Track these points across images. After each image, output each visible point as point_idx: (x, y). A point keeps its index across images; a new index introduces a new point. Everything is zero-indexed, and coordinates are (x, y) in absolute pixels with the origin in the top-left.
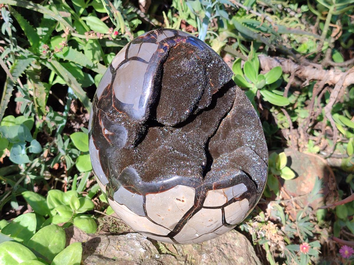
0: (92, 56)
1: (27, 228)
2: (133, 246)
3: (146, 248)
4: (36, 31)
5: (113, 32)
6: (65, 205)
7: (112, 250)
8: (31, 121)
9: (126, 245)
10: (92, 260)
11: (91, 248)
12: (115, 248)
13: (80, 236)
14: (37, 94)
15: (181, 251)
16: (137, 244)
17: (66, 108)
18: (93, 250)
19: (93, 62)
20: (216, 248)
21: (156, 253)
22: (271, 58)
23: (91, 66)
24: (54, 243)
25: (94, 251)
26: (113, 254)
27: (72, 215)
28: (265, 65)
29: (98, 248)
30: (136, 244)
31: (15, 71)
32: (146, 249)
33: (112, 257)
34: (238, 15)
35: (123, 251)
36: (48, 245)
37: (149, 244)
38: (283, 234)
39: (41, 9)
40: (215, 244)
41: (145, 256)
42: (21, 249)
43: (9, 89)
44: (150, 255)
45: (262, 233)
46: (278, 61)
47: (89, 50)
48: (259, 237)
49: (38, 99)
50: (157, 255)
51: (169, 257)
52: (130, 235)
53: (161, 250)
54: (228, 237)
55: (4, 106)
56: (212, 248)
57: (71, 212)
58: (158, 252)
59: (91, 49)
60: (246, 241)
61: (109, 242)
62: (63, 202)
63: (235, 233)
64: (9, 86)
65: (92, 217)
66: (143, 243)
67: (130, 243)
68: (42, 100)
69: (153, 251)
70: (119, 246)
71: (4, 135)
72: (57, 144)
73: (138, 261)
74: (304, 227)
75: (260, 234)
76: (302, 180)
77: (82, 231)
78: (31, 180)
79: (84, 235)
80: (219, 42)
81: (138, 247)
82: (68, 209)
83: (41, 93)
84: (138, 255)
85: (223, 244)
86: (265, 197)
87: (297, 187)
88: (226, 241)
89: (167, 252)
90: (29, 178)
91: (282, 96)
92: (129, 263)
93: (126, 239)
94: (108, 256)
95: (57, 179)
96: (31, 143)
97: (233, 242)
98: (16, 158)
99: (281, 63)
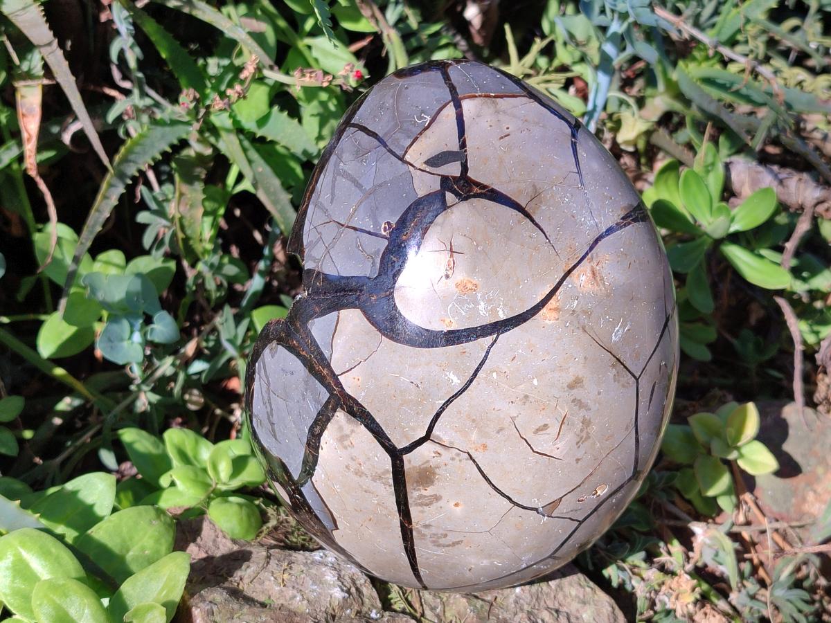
0: (317, 130)
1: (92, 506)
2: (318, 581)
3: (349, 589)
4: (206, 66)
5: (351, 72)
6: (198, 466)
7: (267, 583)
8: (168, 269)
9: (303, 576)
10: (211, 598)
11: (223, 572)
12: (275, 578)
13: (214, 541)
14: (182, 209)
15: (438, 610)
16: (330, 577)
17: (266, 252)
18: (225, 576)
19: (317, 143)
20: (525, 615)
21: (373, 605)
22: (761, 169)
23: (312, 154)
24: (143, 549)
25: (226, 580)
26: (266, 592)
27: (207, 490)
28: (743, 184)
29: (238, 574)
30: (327, 577)
31: (138, 149)
32: (348, 592)
33: (262, 598)
34: (694, 59)
35: (291, 588)
36: (128, 551)
37: (362, 581)
38: (731, 612)
39: (199, 9)
40: (526, 607)
41: (342, 608)
42: (53, 550)
43: (113, 189)
44: (356, 607)
45: (666, 599)
46: (776, 176)
47: (313, 115)
48: (658, 607)
49: (184, 220)
50: (374, 611)
51: (404, 619)
52: (321, 554)
53: (392, 601)
54: (565, 596)
55: (94, 226)
56: (515, 614)
57: (206, 485)
58: (380, 605)
59: (318, 114)
60: (613, 613)
61: (268, 563)
62: (195, 458)
63: (588, 589)
64: (116, 181)
65: (257, 502)
66: (347, 578)
67: (313, 571)
68: (194, 223)
69: (366, 601)
70: (286, 576)
71: (93, 291)
72: (220, 328)
73: (322, 617)
74: (788, 600)
75: (660, 601)
76: (810, 484)
77: (222, 531)
78: (150, 403)
79: (224, 540)
80: (636, 120)
81: (329, 584)
82: (201, 476)
83: (192, 206)
84: (324, 604)
85: (548, 609)
86: (697, 512)
87: (794, 500)
88: (560, 605)
89: (404, 609)
90: (145, 400)
91: (779, 265)
92: (297, 619)
93: (309, 562)
94: (254, 595)
95: (218, 411)
96: (155, 319)
97: (578, 610)
98: (111, 347)
99: (781, 182)
